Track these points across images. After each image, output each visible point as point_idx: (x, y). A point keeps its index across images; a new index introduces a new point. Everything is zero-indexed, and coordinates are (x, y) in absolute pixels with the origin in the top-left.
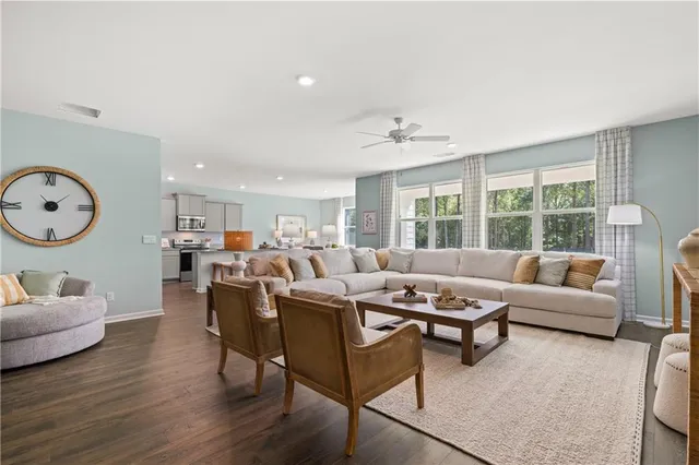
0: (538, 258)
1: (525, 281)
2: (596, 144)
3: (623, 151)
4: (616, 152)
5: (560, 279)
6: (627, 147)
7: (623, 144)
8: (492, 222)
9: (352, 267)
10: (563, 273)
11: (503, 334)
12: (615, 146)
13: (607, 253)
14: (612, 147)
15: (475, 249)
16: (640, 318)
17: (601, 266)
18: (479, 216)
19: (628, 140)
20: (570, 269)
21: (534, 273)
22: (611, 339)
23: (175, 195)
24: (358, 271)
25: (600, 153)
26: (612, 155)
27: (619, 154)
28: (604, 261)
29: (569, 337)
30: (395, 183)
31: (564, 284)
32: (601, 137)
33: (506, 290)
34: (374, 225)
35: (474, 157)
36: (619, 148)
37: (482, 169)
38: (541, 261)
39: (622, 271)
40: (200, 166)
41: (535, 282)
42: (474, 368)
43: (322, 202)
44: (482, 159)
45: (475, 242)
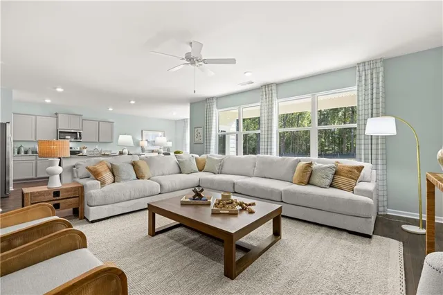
0: (311, 164)
1: (300, 183)
2: (357, 73)
3: (378, 78)
4: (372, 79)
5: (328, 182)
6: (381, 74)
7: (378, 73)
8: (282, 135)
9: (177, 169)
10: (331, 176)
11: (277, 233)
12: (372, 74)
13: (366, 160)
14: (370, 75)
15: (269, 155)
16: (391, 212)
17: (360, 172)
18: (271, 130)
19: (381, 69)
20: (336, 173)
21: (308, 177)
22: (369, 237)
23: (56, 114)
24: (181, 173)
25: (360, 81)
26: (369, 81)
27: (374, 80)
28: (363, 167)
29: (334, 233)
30: (215, 106)
31: (331, 186)
32: (361, 68)
33: (285, 191)
34: (202, 137)
35: (268, 85)
36: (374, 75)
37: (274, 95)
38: (314, 166)
39: (377, 174)
40: (60, 90)
41: (309, 183)
42: (234, 281)
43: (176, 122)
44: (274, 87)
45: (269, 150)
